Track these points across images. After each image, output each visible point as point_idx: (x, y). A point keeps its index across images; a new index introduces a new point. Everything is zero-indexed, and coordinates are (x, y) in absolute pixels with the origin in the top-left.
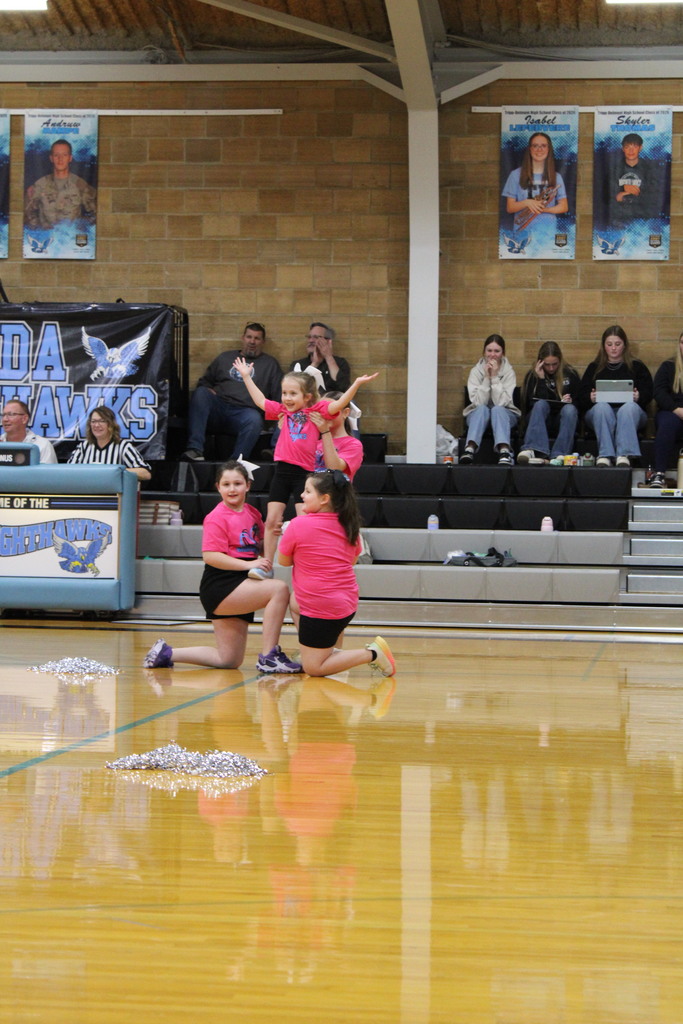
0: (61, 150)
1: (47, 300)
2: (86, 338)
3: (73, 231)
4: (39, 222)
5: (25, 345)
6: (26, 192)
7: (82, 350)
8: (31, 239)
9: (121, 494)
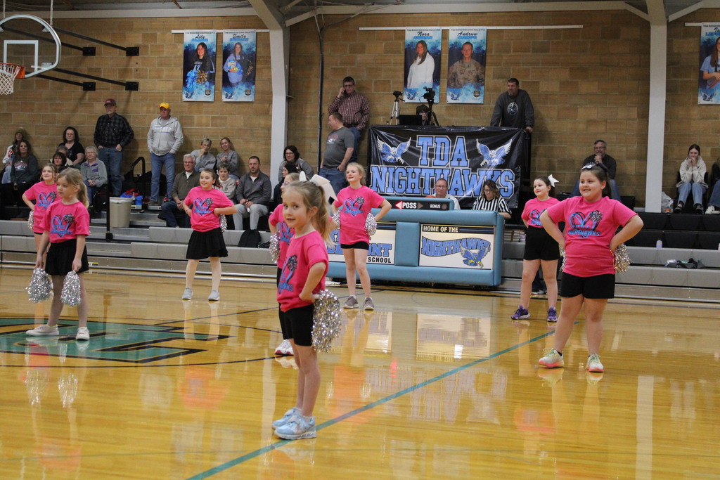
0: (467, 47)
1: (458, 125)
2: (478, 144)
3: (472, 89)
4: (455, 85)
5: (447, 148)
6: (449, 69)
7: (477, 150)
8: (451, 93)
9: (496, 226)
